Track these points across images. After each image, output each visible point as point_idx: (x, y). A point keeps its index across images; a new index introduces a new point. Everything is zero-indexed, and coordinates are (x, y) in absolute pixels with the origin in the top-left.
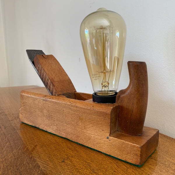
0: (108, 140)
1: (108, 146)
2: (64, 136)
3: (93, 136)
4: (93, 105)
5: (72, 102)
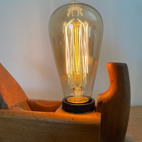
4: (72, 118)
5: (38, 117)
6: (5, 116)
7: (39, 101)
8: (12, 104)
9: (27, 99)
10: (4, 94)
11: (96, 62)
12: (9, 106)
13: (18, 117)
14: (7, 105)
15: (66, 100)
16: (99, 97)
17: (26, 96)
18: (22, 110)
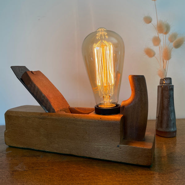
0: (118, 148)
1: (118, 153)
2: (68, 153)
3: (101, 147)
4: (100, 118)
5: (76, 117)
6: (53, 118)
7: (78, 108)
8: (58, 110)
9: (70, 106)
10: (52, 102)
11: (119, 75)
12: (56, 110)
13: (62, 118)
14: (54, 110)
15: (98, 106)
16: (123, 103)
17: (68, 105)
18: (65, 113)
